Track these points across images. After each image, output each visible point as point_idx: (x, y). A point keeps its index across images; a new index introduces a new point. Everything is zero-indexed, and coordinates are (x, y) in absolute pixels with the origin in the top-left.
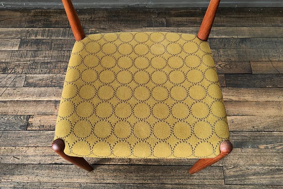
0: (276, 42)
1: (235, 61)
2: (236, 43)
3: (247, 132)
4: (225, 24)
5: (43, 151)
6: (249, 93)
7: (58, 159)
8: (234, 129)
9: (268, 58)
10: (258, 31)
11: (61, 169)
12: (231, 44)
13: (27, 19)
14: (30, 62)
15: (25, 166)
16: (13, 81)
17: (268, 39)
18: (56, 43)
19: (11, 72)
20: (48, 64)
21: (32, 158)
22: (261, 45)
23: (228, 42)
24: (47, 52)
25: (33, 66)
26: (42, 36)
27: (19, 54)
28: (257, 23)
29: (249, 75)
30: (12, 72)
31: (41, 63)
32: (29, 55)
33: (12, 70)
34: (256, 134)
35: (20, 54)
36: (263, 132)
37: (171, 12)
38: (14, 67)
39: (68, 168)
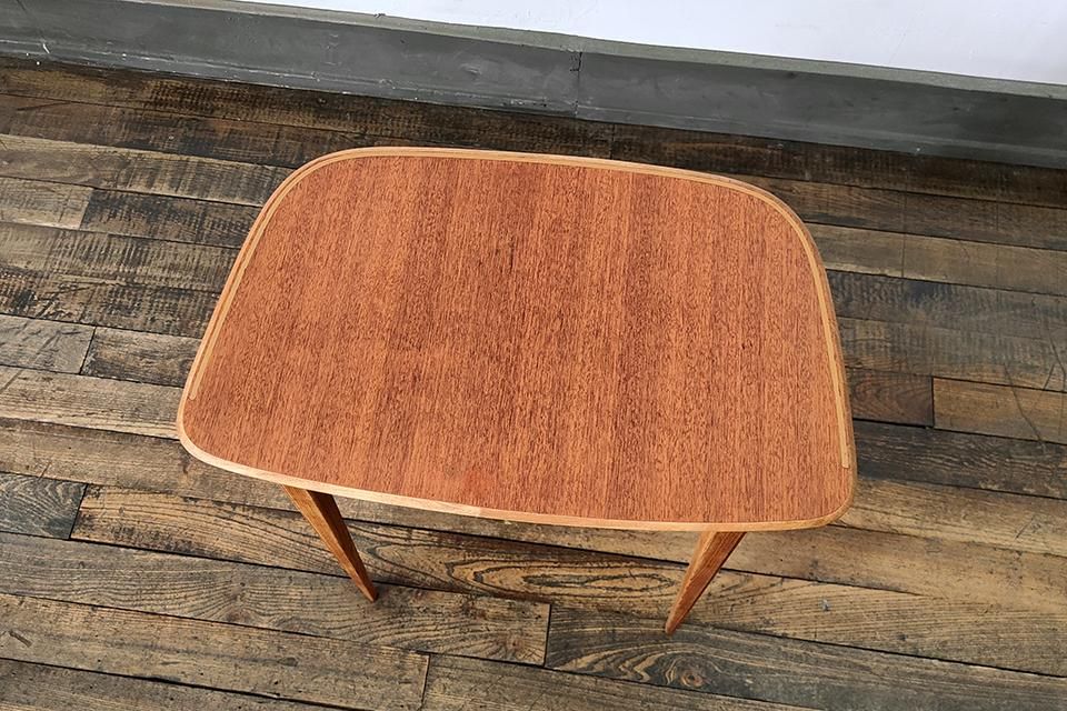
0: (1046, 312)
1: (876, 371)
2: (893, 300)
3: (875, 653)
4: (863, 217)
5: (116, 626)
6: (907, 503)
7: (165, 664)
8: (828, 636)
9: (1007, 373)
10: (987, 259)
11: (171, 702)
12: (875, 299)
13: (128, 111)
14: (114, 282)
15: (48, 672)
16: (44, 347)
17: (1018, 298)
18: (220, 220)
19: (44, 310)
20: (179, 295)
21: (76, 647)
22: (986, 318)
23: (863, 291)
24: (183, 250)
25: (126, 300)
26: (175, 184)
27: (81, 246)
28: (987, 224)
29: (920, 430)
30: (46, 313)
31: (156, 291)
32: (115, 252)
33: (49, 304)
34: (908, 665)
35: (84, 247)
36: (935, 662)
37: (664, 145)
38: (57, 294)
39: (197, 701)
